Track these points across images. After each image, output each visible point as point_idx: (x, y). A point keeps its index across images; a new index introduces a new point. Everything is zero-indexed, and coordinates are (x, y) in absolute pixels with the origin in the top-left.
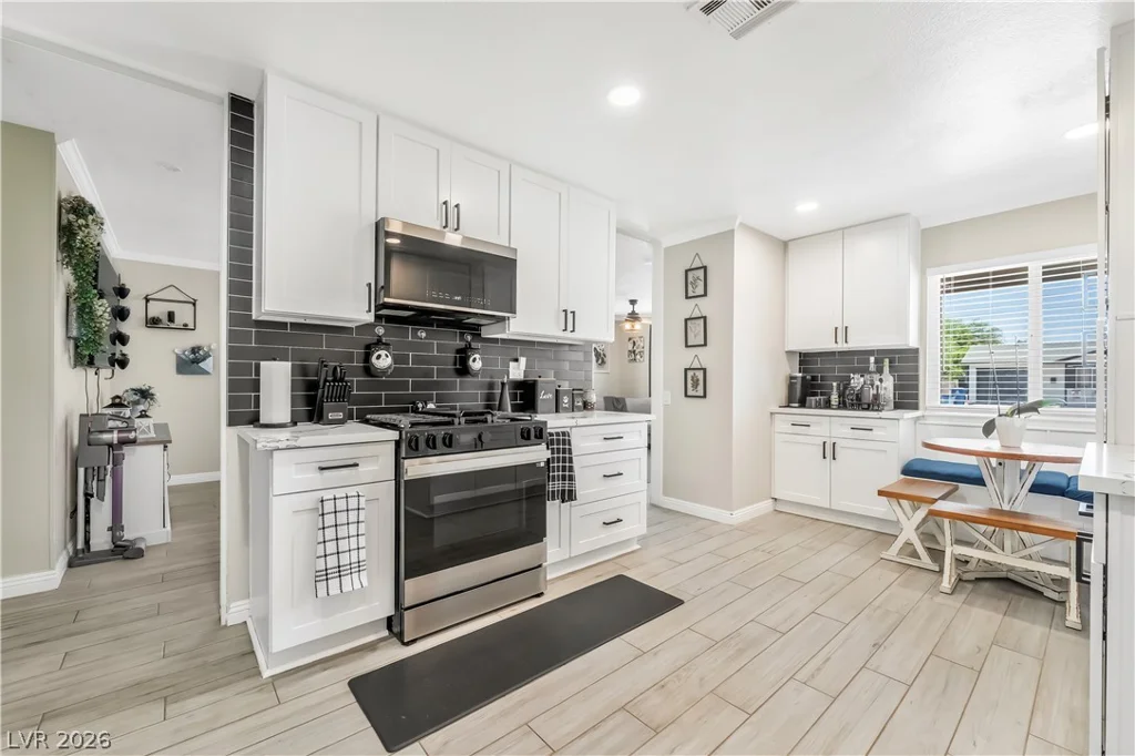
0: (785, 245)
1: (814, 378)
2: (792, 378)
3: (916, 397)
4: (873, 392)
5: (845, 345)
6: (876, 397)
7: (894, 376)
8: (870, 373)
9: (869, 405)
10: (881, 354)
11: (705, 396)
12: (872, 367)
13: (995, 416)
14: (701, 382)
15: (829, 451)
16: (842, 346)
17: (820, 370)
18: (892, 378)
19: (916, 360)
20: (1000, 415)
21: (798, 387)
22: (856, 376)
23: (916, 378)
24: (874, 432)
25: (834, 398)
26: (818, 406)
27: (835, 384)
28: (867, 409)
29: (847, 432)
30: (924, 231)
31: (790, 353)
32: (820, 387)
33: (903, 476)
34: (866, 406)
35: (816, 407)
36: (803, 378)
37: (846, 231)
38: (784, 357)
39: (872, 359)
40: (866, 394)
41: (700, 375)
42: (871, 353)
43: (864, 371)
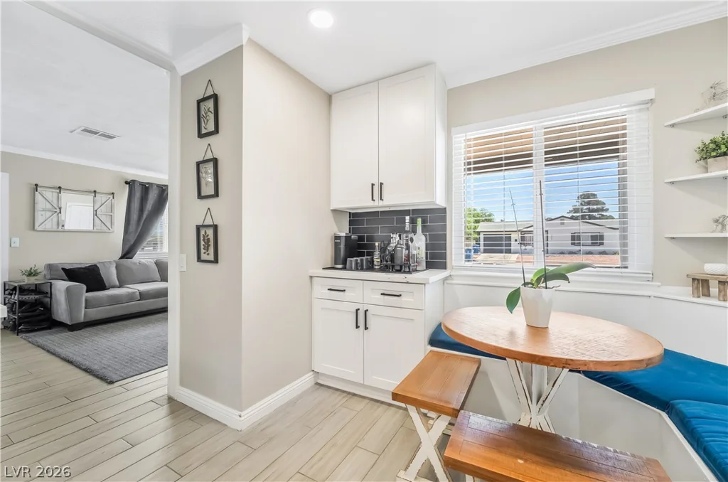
0: (329, 98)
1: (361, 238)
2: (337, 238)
3: (444, 256)
4: (405, 252)
5: (381, 203)
6: (408, 257)
7: (426, 236)
8: (407, 232)
9: (401, 267)
10: (415, 213)
11: (216, 261)
12: (408, 226)
13: (519, 284)
14: (212, 243)
15: (362, 320)
16: (378, 205)
17: (366, 230)
18: (423, 238)
19: (443, 219)
20: (525, 284)
21: (342, 246)
22: (394, 236)
23: (444, 237)
24: (403, 298)
25: (377, 259)
26: (359, 268)
27: (377, 244)
28: (399, 271)
29: (377, 298)
30: (450, 91)
31: (336, 212)
32: (364, 246)
33: (430, 348)
34: (398, 268)
35: (357, 269)
36: (347, 238)
37: (380, 81)
38: (331, 215)
39: (407, 218)
40: (398, 255)
41: (210, 232)
42: (407, 212)
43: (401, 231)
